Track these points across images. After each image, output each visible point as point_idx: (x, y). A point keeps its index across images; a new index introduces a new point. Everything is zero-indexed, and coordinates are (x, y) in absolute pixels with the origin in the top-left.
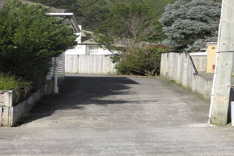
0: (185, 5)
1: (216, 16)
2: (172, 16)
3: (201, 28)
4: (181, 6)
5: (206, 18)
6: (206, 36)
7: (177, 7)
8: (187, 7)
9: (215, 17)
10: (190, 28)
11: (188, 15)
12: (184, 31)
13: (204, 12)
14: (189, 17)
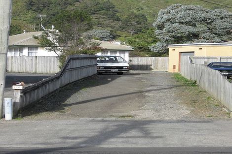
0: (176, 10)
1: (203, 20)
2: (163, 20)
3: (188, 31)
4: (172, 11)
5: (193, 22)
6: (194, 38)
7: (169, 12)
8: (177, 12)
9: (201, 21)
10: (179, 31)
11: (177, 19)
12: (173, 34)
13: (191, 16)
14: (178, 21)
